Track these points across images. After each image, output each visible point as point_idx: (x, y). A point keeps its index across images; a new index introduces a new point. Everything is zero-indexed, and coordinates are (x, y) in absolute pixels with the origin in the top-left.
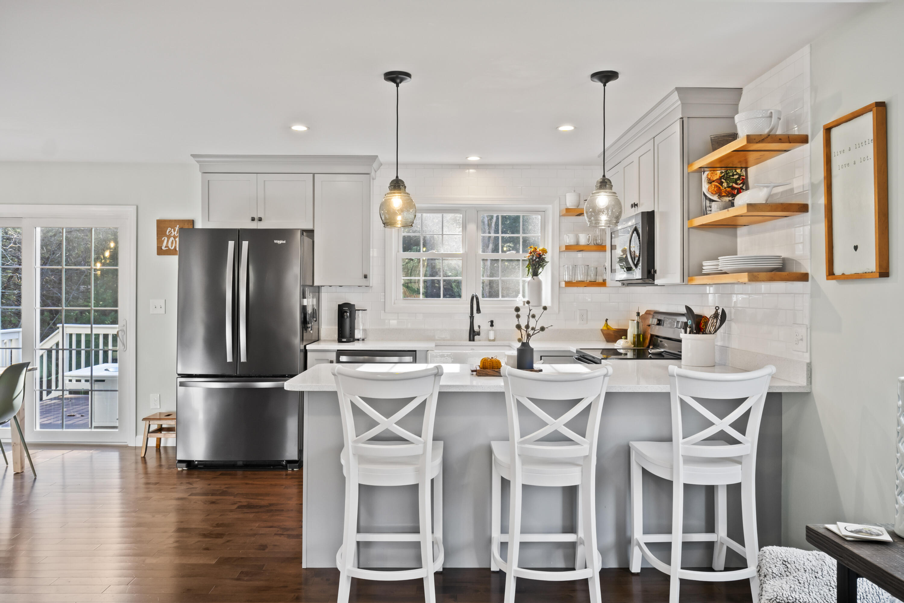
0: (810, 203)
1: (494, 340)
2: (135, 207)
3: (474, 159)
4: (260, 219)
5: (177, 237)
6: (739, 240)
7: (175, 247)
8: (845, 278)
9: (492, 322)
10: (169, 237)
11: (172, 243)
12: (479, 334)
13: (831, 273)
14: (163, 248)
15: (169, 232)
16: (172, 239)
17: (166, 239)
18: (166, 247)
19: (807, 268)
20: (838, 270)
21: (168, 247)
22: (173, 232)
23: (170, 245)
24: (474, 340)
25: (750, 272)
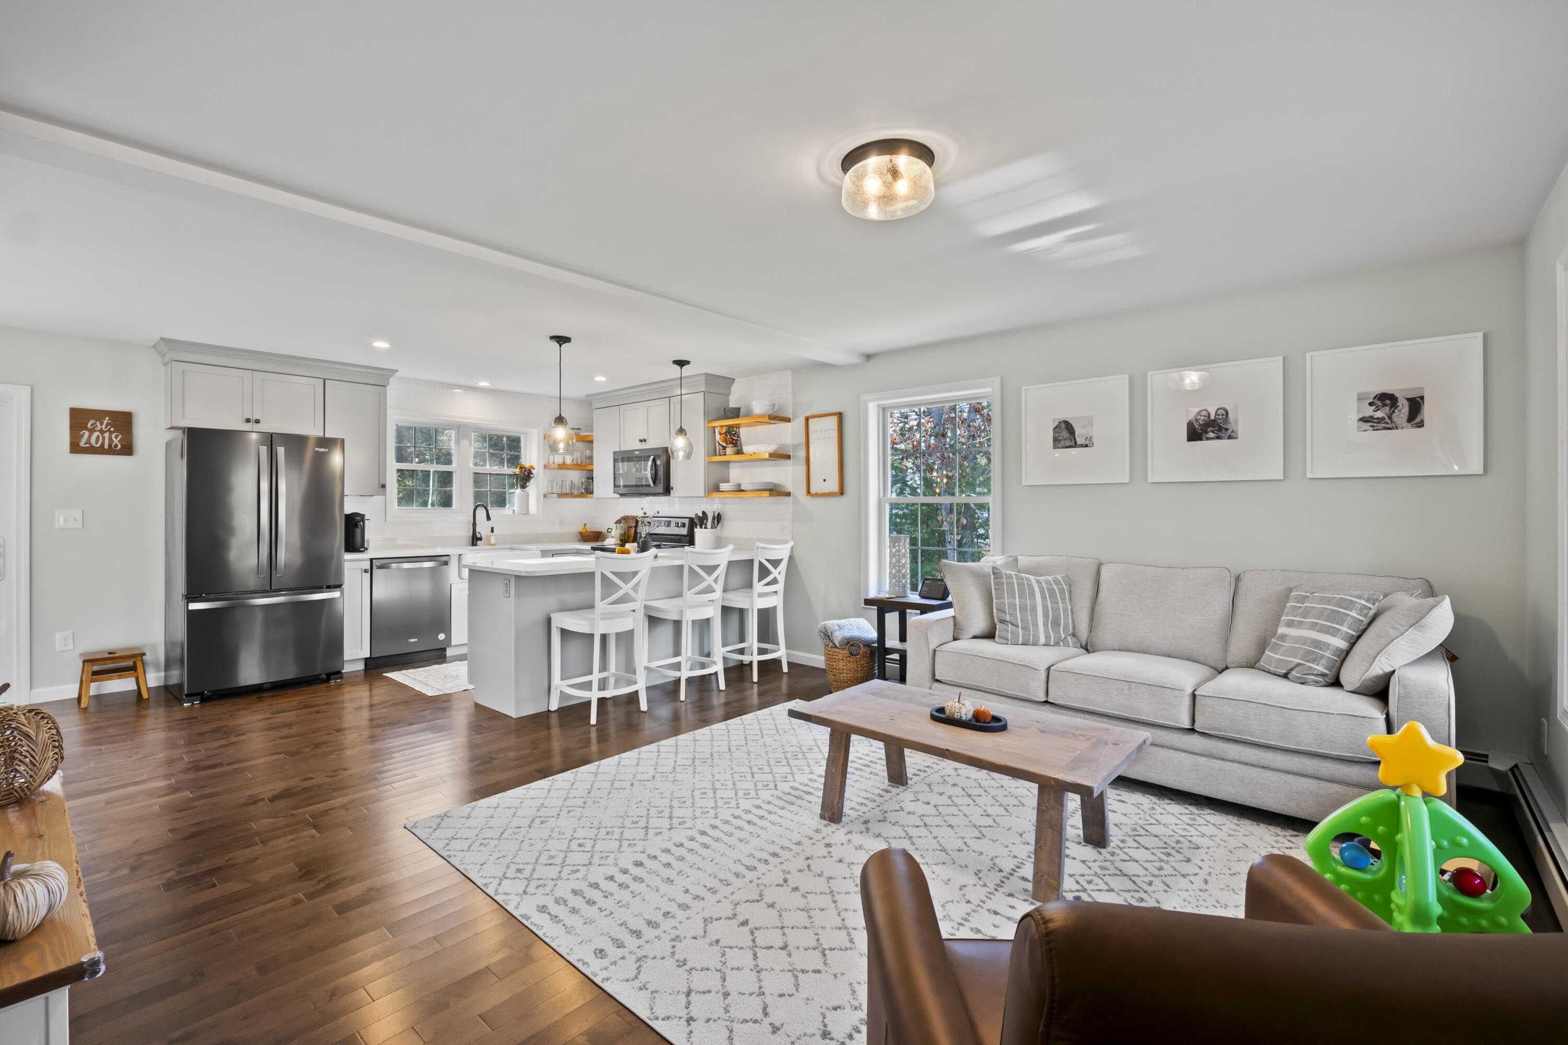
0: (791, 455)
1: (494, 544)
2: (30, 388)
3: (484, 384)
4: (257, 421)
5: (105, 432)
6: (731, 471)
7: (103, 444)
8: (817, 495)
9: (492, 529)
10: (92, 431)
11: (98, 438)
12: (480, 539)
13: (809, 492)
14: (82, 444)
15: (92, 425)
16: (96, 434)
17: (87, 433)
18: (85, 444)
19: (789, 488)
20: (813, 491)
21: (90, 444)
22: (99, 426)
23: (93, 441)
24: (476, 545)
25: (770, 490)
